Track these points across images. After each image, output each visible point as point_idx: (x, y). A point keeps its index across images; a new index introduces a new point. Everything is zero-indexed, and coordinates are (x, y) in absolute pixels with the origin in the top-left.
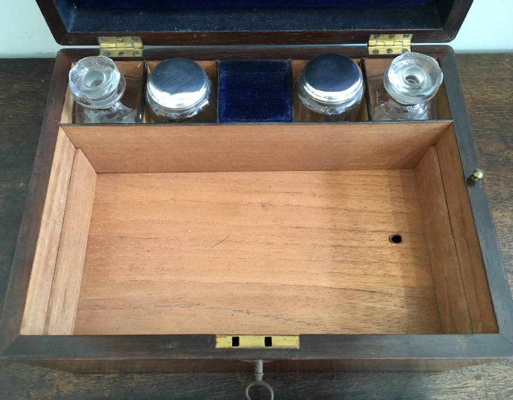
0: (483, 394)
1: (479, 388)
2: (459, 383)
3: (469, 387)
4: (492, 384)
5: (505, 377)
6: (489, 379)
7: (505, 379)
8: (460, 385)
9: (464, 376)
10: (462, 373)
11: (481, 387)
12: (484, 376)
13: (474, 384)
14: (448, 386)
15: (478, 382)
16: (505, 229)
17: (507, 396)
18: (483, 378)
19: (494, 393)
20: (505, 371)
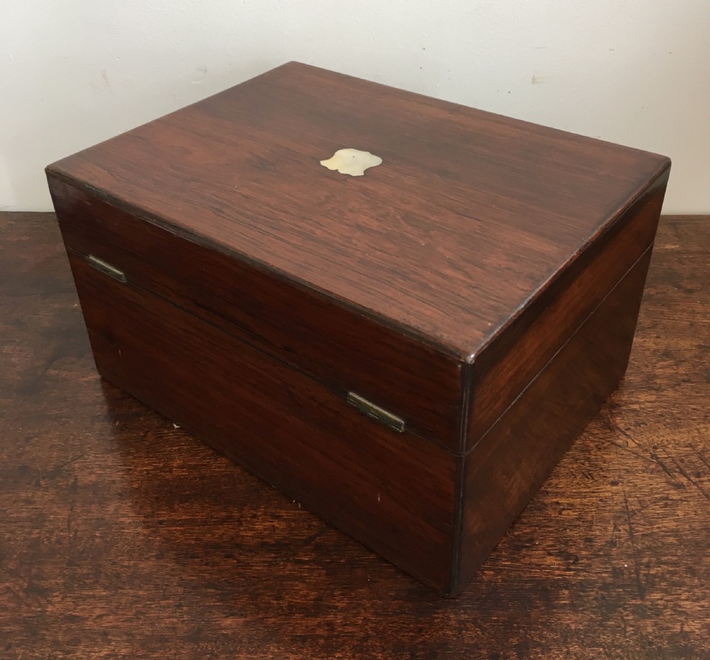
0: (621, 499)
1: (617, 493)
2: (590, 488)
3: (601, 492)
4: (633, 490)
5: (651, 485)
6: (628, 486)
7: (651, 487)
8: (591, 490)
9: (596, 481)
10: (593, 479)
11: (618, 493)
12: (623, 483)
13: (609, 489)
14: (574, 491)
15: (615, 488)
16: (647, 353)
17: (654, 502)
18: (620, 484)
19: (636, 499)
20: (650, 478)
